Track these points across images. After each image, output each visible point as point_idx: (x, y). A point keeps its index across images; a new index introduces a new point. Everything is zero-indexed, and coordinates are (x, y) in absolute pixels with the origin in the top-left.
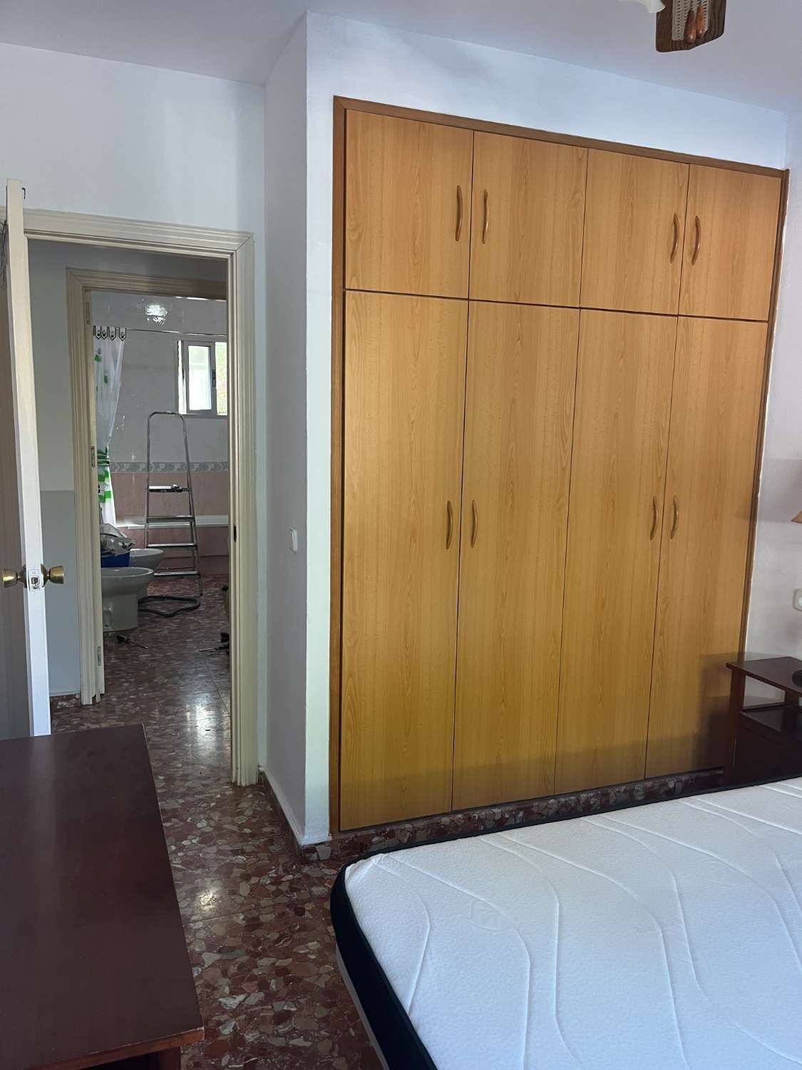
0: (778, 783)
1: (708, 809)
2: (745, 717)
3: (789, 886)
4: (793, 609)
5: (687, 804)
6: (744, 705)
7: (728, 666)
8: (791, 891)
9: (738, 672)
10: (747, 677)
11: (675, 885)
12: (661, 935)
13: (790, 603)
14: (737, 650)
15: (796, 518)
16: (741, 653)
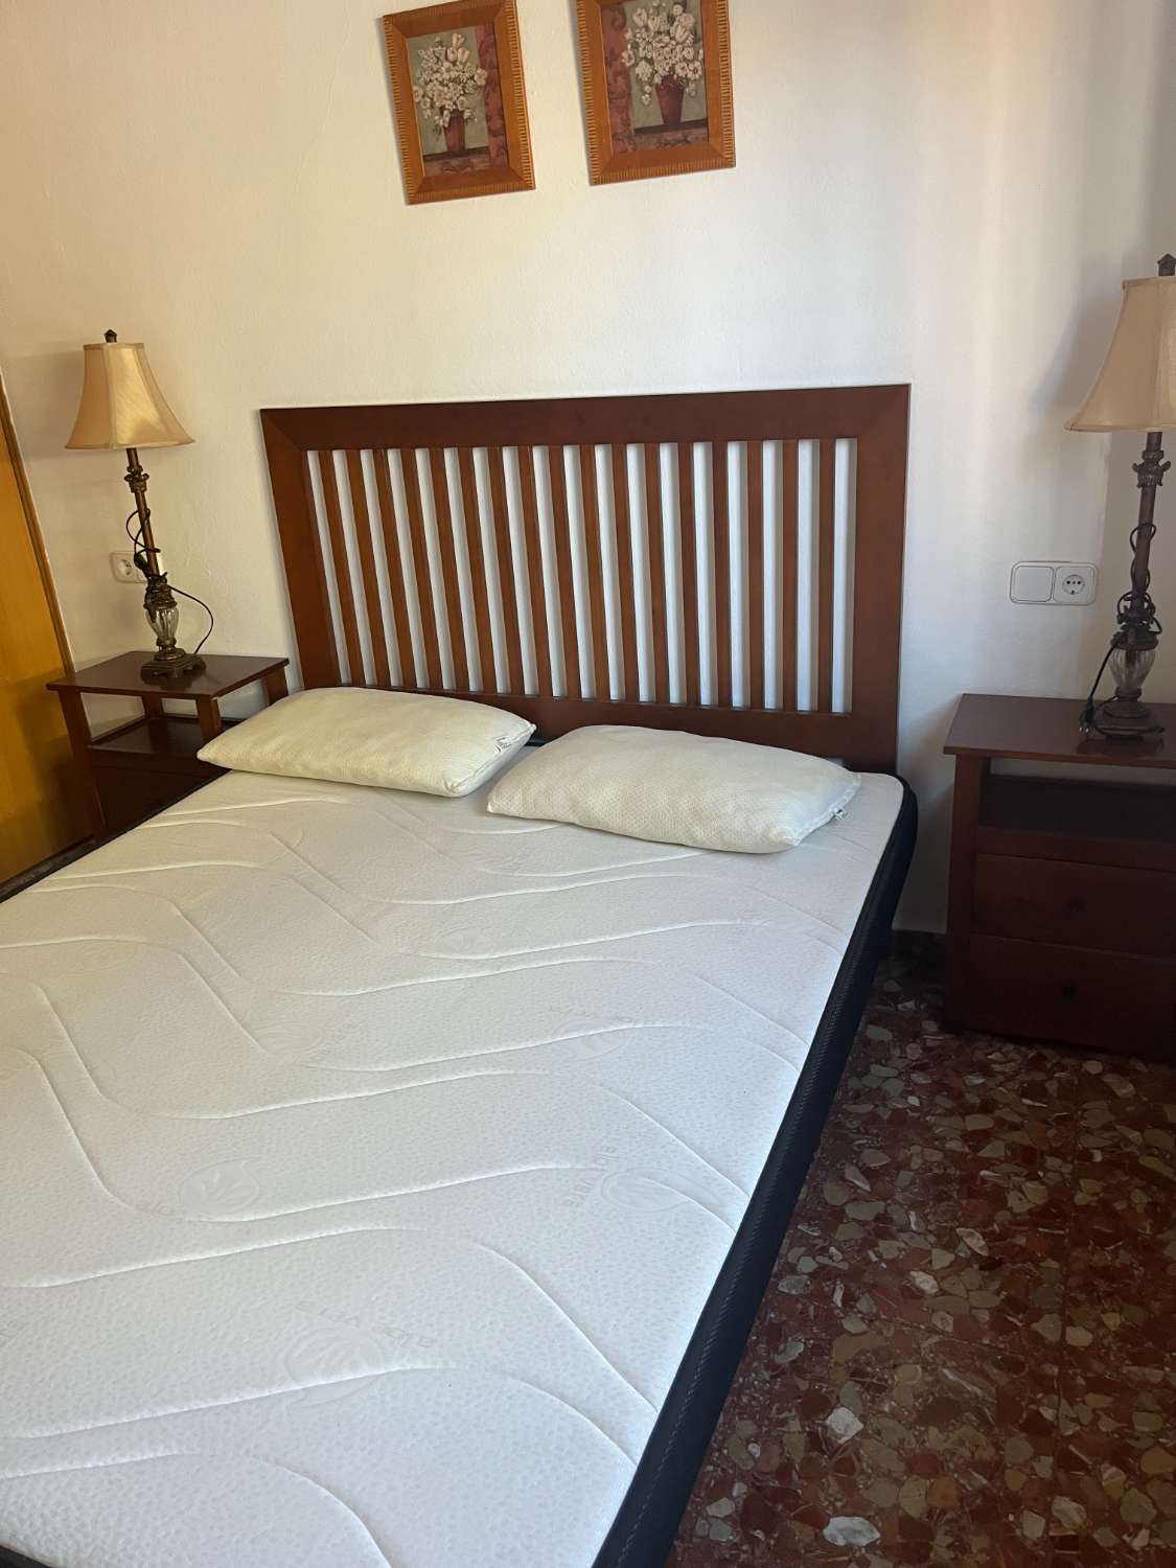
0: (156, 817)
1: (71, 885)
2: (97, 751)
3: (196, 930)
4: (119, 584)
5: (41, 890)
6: (93, 736)
7: (50, 687)
8: (199, 934)
9: (68, 692)
10: (82, 694)
11: (45, 998)
12: (39, 1066)
13: (111, 576)
14: (60, 664)
15: (71, 441)
16: (68, 666)
